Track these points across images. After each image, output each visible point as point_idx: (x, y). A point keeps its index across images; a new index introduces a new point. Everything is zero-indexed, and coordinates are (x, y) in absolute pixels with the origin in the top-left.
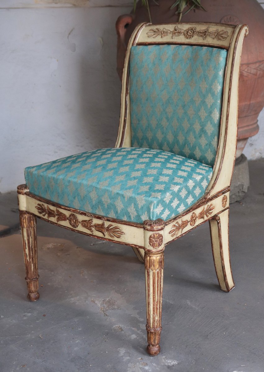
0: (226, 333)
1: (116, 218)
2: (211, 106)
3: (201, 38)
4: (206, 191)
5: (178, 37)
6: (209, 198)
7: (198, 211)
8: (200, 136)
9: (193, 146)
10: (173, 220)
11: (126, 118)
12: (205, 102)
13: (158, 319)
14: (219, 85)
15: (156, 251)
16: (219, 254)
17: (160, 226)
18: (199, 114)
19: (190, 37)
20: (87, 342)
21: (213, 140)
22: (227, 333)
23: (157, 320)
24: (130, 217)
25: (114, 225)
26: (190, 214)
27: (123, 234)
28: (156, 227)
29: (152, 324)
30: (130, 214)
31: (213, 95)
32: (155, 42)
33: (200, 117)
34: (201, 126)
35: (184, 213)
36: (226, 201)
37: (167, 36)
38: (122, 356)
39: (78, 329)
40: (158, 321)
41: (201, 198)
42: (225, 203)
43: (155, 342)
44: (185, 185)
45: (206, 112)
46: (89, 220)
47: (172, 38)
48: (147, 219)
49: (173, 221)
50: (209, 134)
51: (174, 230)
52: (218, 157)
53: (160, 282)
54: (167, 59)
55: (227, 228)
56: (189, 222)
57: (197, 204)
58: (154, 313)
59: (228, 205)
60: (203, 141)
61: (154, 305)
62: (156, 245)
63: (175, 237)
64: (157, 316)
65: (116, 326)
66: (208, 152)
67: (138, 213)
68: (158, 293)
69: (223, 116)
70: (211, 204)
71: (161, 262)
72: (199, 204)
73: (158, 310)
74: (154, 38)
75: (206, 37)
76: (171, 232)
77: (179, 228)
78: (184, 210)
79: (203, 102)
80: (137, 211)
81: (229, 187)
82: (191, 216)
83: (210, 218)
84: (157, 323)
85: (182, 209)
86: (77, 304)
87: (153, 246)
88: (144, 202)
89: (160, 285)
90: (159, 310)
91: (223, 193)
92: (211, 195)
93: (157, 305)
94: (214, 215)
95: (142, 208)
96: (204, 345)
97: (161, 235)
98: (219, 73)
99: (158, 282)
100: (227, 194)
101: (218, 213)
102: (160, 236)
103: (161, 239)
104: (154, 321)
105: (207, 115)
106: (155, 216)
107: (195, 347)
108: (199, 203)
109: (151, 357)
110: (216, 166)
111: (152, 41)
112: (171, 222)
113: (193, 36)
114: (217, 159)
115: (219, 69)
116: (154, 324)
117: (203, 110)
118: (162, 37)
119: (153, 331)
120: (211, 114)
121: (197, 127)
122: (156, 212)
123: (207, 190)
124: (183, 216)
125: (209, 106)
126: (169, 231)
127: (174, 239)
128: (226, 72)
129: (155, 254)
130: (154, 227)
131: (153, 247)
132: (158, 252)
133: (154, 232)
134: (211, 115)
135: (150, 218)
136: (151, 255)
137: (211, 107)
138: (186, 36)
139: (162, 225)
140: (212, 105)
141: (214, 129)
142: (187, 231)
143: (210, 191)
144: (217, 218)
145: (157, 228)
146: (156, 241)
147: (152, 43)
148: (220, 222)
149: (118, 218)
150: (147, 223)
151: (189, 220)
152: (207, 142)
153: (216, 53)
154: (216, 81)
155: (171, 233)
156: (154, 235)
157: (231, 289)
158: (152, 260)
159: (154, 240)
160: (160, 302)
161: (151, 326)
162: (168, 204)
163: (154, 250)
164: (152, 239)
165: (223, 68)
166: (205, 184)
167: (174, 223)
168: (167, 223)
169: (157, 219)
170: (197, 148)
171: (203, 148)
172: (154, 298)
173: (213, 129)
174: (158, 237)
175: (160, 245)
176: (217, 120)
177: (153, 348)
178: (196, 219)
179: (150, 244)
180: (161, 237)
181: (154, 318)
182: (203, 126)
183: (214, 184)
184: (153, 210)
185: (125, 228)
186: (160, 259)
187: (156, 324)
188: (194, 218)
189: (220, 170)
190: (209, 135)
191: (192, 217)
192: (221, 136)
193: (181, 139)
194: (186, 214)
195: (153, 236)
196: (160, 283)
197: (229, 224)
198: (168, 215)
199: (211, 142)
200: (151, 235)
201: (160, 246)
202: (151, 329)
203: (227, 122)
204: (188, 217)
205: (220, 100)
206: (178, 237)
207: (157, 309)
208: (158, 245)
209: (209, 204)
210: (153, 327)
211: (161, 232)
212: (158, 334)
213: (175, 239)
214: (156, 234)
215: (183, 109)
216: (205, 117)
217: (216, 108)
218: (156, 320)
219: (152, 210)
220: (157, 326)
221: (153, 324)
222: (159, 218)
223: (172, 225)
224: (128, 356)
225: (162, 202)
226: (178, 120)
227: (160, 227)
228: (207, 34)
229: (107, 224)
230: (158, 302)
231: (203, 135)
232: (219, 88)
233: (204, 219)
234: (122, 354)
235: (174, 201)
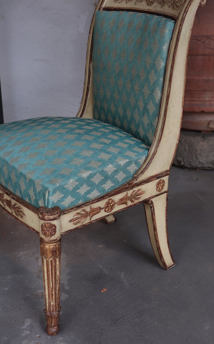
0: (137, 320)
1: (21, 197)
2: (153, 84)
3: (160, 5)
4: (135, 176)
5: (140, 3)
6: (137, 183)
7: (117, 198)
8: (143, 114)
9: (137, 124)
10: (76, 208)
11: (88, 86)
12: (148, 78)
13: (54, 304)
14: (162, 61)
15: (48, 240)
16: (154, 236)
17: (52, 215)
18: (143, 90)
19: (151, 4)
20: (3, 305)
21: (154, 121)
22: (139, 320)
23: (53, 305)
24: (30, 199)
25: (18, 205)
26: (106, 201)
27: (24, 215)
28: (47, 216)
29: (48, 308)
30: (31, 196)
31: (156, 72)
32: (120, 7)
33: (144, 94)
34: (144, 104)
35: (94, 200)
36: (164, 185)
37: (132, 2)
38: (24, 329)
39: (4, 288)
40: (54, 306)
41: (125, 183)
42: (161, 187)
43: (51, 324)
44: (101, 170)
45: (149, 90)
46: (2, 194)
47: (135, 4)
48: (43, 205)
49: (76, 209)
50: (151, 114)
51: (77, 218)
52: (155, 140)
53: (55, 270)
54: (123, 28)
55: (165, 211)
56: (103, 208)
57: (117, 190)
58: (49, 299)
59: (166, 188)
60: (146, 120)
61: (49, 291)
62: (47, 234)
63: (79, 225)
64: (53, 301)
66: (150, 132)
67: (36, 198)
68: (52, 280)
69: (164, 97)
70: (139, 189)
71: (55, 252)
72: (120, 190)
73: (54, 296)
74: (119, 3)
75: (164, 4)
76: (73, 220)
77: (87, 215)
78: (98, 196)
79: (147, 79)
80: (36, 195)
81: (167, 171)
82: (106, 202)
83: (137, 203)
84: (53, 308)
85: (95, 194)
87: (45, 234)
88: (41, 188)
89: (55, 273)
90: (55, 296)
91: (158, 178)
92: (138, 180)
93: (52, 291)
94: (143, 200)
95: (39, 193)
96: (108, 332)
97: (53, 225)
98: (163, 47)
99: (52, 270)
100: (166, 179)
101: (150, 198)
102: (52, 226)
103: (53, 229)
104: (50, 305)
105: (150, 93)
106: (51, 204)
107: (98, 332)
108: (120, 189)
109: (49, 336)
110: (152, 149)
111: (118, 6)
112: (72, 210)
113: (153, 3)
114: (154, 141)
115: (163, 43)
116: (50, 308)
117: (146, 87)
118: (126, 2)
119: (48, 314)
120: (153, 92)
121: (141, 104)
122: (52, 200)
123: (136, 175)
124: (92, 203)
125: (152, 84)
126: (70, 219)
127: (78, 227)
128: (171, 46)
129: (48, 243)
130: (45, 217)
131: (45, 236)
132: (50, 241)
133: (46, 221)
134: (153, 94)
135: (45, 205)
136: (44, 243)
137: (154, 85)
138: (148, 2)
139: (55, 215)
140: (155, 82)
141: (155, 109)
142: (99, 217)
143: (138, 176)
144: (150, 202)
145: (48, 218)
146: (48, 231)
147: (117, 8)
148: (153, 206)
149: (23, 198)
150: (40, 211)
151: (103, 207)
152: (149, 122)
153: (162, 25)
154: (159, 57)
155: (73, 221)
156: (45, 224)
157: (169, 268)
158: (45, 249)
159: (45, 229)
160: (55, 289)
161: (48, 309)
162: (72, 191)
163: (46, 239)
164: (43, 227)
165: (168, 42)
166: (132, 168)
167: (79, 211)
168: (66, 212)
169: (53, 207)
170: (141, 126)
171: (146, 127)
172: (48, 285)
173: (154, 109)
174: (50, 227)
175: (52, 235)
176: (159, 100)
177: (50, 328)
178: (113, 205)
179: (42, 233)
180: (54, 227)
181: (50, 303)
182: (146, 104)
183: (146, 168)
184: (48, 197)
185: (25, 210)
186: (53, 248)
187: (52, 309)
188: (111, 205)
189: (154, 154)
190: (151, 115)
191: (108, 204)
192: (160, 118)
193: (129, 114)
194: (97, 201)
195: (44, 225)
196: (54, 272)
197: (167, 207)
198: (72, 202)
199: (152, 122)
200: (42, 223)
201: (53, 235)
202: (46, 312)
203: (167, 104)
204: (102, 204)
205: (162, 78)
206: (85, 224)
207: (52, 295)
208: (50, 235)
209: (136, 189)
210: (50, 311)
211: (55, 222)
212: (54, 317)
213: (79, 227)
214: (48, 224)
215: (131, 83)
216: (148, 95)
217: (158, 87)
218: (52, 305)
219: (47, 197)
220: (53, 311)
221: (49, 308)
222: (56, 206)
223: (75, 213)
224: (29, 331)
225: (62, 189)
226: (127, 94)
227: (51, 217)
228: (165, 2)
229: (13, 202)
230: (54, 289)
231: (145, 114)
232: (163, 64)
233: (127, 205)
234: (25, 327)
235: (81, 187)
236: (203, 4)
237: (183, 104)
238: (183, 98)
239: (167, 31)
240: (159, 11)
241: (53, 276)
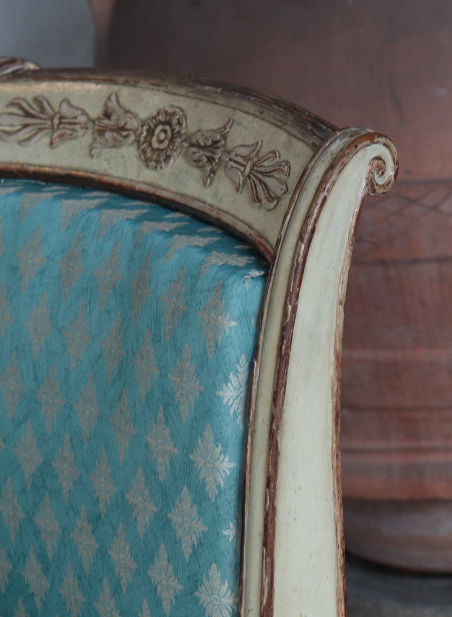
2: (194, 552)
5: (113, 152)
12: (168, 523)
14: (224, 452)
18: (149, 572)
19: (157, 162)
31: (200, 497)
32: (23, 164)
33: (156, 589)
37: (74, 142)
45: (176, 574)
47: (92, 156)
54: (42, 272)
74: (21, 142)
75: (213, 172)
79: (163, 524)
98: (221, 394)
105: (181, 588)
111: (14, 160)
113: (168, 158)
115: (217, 373)
117: (165, 563)
118: (51, 143)
120: (197, 589)
125: (187, 551)
128: (254, 387)
134: (196, 593)
137: (195, 554)
138: (144, 152)
140: (200, 544)
147: (13, 167)
153: (209, 290)
154: (206, 434)
165: (243, 367)
205: (231, 525)
215: (93, 532)
216: (176, 597)
217: (214, 565)
226: (80, 578)
228: (220, 159)
232: (227, 466)
236: (380, 181)
238: (338, 601)
239: (234, 324)
240: (193, 198)
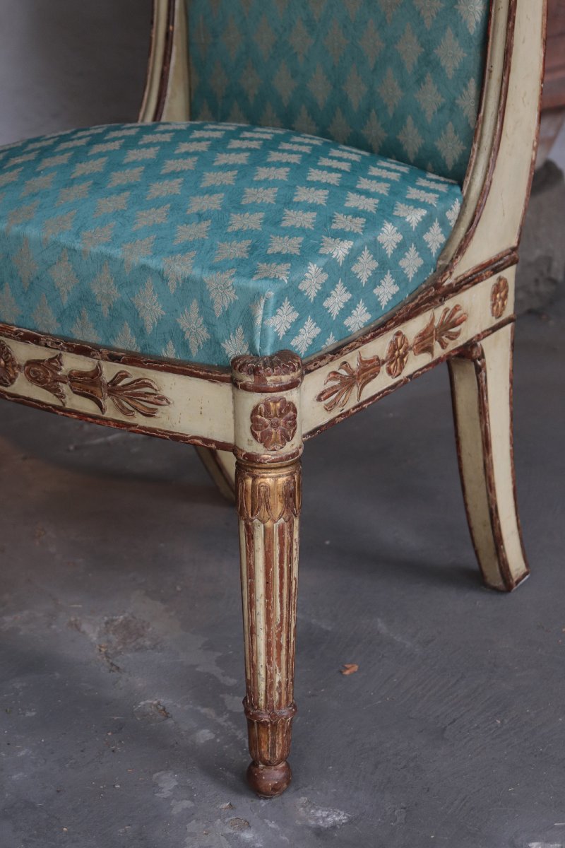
0: (502, 721)
1: (139, 350)
4: (440, 263)
6: (450, 285)
7: (413, 328)
8: (420, 80)
9: (394, 115)
10: (331, 356)
11: (171, 28)
13: (284, 679)
15: (273, 458)
16: (481, 472)
17: (286, 373)
20: (52, 753)
21: (461, 94)
22: (506, 721)
23: (280, 683)
24: (185, 345)
25: (135, 372)
26: (389, 337)
27: (164, 402)
28: (273, 378)
29: (262, 697)
30: (187, 336)
33: (419, 13)
34: (422, 46)
35: (367, 334)
36: (506, 296)
38: (168, 799)
39: (24, 714)
40: (284, 685)
41: (424, 286)
42: (500, 303)
43: (273, 754)
44: (371, 238)
46: (51, 360)
48: (245, 350)
49: (332, 360)
50: (450, 73)
51: (332, 387)
52: (479, 149)
53: (290, 561)
55: (508, 385)
56: (384, 362)
57: (410, 305)
58: (269, 662)
59: (509, 311)
60: (430, 98)
61: (268, 635)
62: (273, 436)
63: (336, 412)
64: (280, 669)
65: (148, 701)
66: (445, 133)
67: (213, 334)
68: (281, 595)
69: (498, 10)
70: (457, 306)
71: (292, 494)
72: (418, 305)
73: (284, 652)
76: (325, 396)
77: (349, 381)
78: (366, 325)
80: (209, 325)
81: (514, 249)
82: (391, 342)
83: (453, 351)
84: (280, 694)
85: (359, 319)
86: (21, 633)
87: (265, 440)
88: (231, 295)
89: (290, 570)
90: (287, 651)
91: (495, 271)
92: (455, 275)
93: (279, 635)
94: (465, 341)
95: (227, 314)
96: (434, 761)
97: (290, 403)
99: (281, 561)
100: (509, 274)
101: (479, 335)
102: (288, 409)
103: (289, 419)
104: (269, 687)
105: (443, 5)
106: (271, 340)
107: (405, 767)
108: (417, 301)
109: (262, 801)
110: (472, 178)
112: (324, 361)
114: (478, 155)
116: (271, 696)
119: (266, 718)
121: (410, 50)
122: (274, 327)
123: (443, 260)
124: (364, 342)
126: (318, 393)
127: (334, 419)
129: (271, 468)
130: (268, 379)
131: (265, 446)
132: (281, 460)
133: (269, 395)
134: (455, 7)
135: (252, 347)
136: (257, 472)
139: (294, 371)
141: (466, 55)
142: (377, 392)
143: (452, 261)
144: (475, 353)
145: (275, 382)
146: (275, 425)
148: (484, 364)
149: (147, 351)
150: (244, 364)
151: (384, 358)
152: (443, 100)
155: (325, 399)
156: (267, 406)
157: (517, 582)
158: (262, 489)
159: (267, 421)
160: (289, 625)
161: (262, 703)
162: (314, 302)
163: (267, 455)
164: (259, 417)
166: (435, 238)
167: (335, 366)
168: (312, 367)
169: (276, 350)
170: (409, 120)
171: (429, 120)
172: (268, 612)
173: (461, 54)
174: (280, 413)
175: (286, 438)
176: (477, 23)
177: (266, 771)
178: (406, 353)
179: (255, 436)
180: (291, 413)
181: (269, 677)
182: (428, 46)
183: (468, 237)
184: (263, 320)
185: (169, 384)
186: (288, 483)
187: (277, 697)
188: (401, 351)
189: (484, 192)
190: (450, 77)
191: (394, 347)
192: (490, 78)
193: (356, 94)
194: (373, 337)
195: (262, 406)
196: (288, 565)
197: (513, 372)
198: (314, 340)
199: (455, 99)
200: (256, 404)
201: (289, 440)
202: (259, 714)
203: (510, 30)
204: (379, 348)
206: (348, 412)
207: (279, 647)
208: (282, 439)
209: (450, 303)
210: (269, 706)
211: (291, 396)
212: (283, 727)
213: (338, 420)
214: (275, 402)
216: (437, 14)
218: (277, 685)
219: (259, 321)
220: (280, 704)
221: (266, 695)
222: (282, 348)
223: (328, 372)
224: (186, 799)
225: (292, 293)
226: (345, 27)
227: (286, 379)
229: (109, 371)
230: (284, 625)
231: (429, 77)
233: (433, 355)
234: (166, 793)
235: (333, 292)
237: (544, 32)
238: (543, 15)
241: (285, 580)
